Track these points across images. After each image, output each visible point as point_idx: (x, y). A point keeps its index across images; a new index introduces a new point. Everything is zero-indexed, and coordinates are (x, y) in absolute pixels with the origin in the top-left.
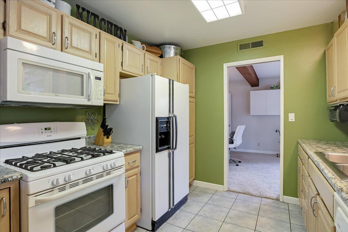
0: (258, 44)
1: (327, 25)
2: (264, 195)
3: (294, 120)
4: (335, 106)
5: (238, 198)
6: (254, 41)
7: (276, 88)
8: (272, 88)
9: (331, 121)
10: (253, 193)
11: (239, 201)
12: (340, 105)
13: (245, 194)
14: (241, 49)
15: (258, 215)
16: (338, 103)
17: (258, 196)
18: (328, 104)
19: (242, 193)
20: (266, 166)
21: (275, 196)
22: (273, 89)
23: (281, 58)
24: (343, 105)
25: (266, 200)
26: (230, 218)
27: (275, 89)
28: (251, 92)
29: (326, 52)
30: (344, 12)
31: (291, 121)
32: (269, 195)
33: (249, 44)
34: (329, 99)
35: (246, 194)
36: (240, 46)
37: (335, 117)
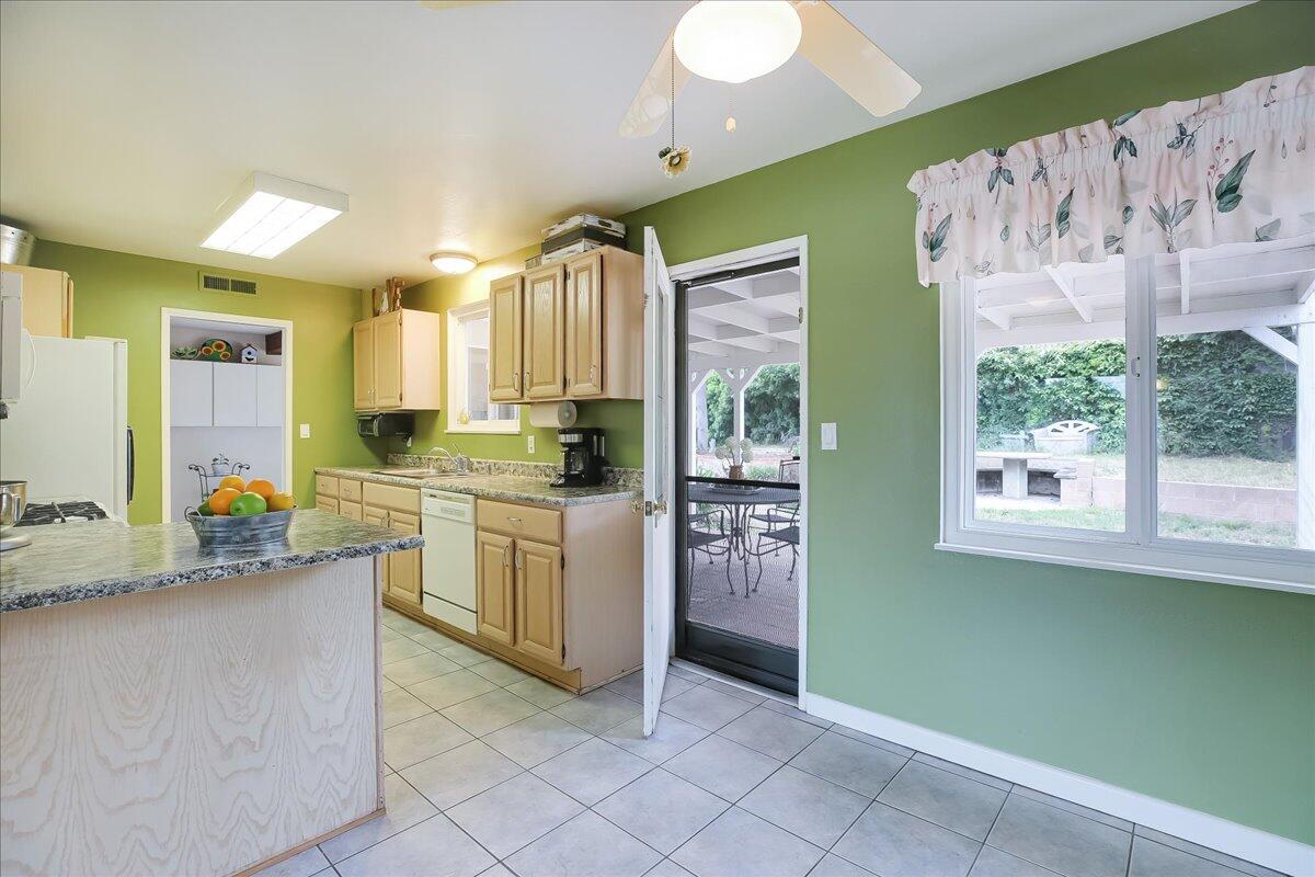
0: (245, 286)
1: (353, 290)
3: (309, 436)
4: (372, 416)
6: (238, 279)
7: (191, 356)
8: (180, 356)
9: (361, 437)
12: (380, 414)
14: (205, 284)
16: (376, 411)
18: (357, 412)
23: (289, 325)
24: (382, 414)
29: (354, 332)
31: (304, 437)
34: (359, 404)
36: (206, 278)
37: (371, 430)
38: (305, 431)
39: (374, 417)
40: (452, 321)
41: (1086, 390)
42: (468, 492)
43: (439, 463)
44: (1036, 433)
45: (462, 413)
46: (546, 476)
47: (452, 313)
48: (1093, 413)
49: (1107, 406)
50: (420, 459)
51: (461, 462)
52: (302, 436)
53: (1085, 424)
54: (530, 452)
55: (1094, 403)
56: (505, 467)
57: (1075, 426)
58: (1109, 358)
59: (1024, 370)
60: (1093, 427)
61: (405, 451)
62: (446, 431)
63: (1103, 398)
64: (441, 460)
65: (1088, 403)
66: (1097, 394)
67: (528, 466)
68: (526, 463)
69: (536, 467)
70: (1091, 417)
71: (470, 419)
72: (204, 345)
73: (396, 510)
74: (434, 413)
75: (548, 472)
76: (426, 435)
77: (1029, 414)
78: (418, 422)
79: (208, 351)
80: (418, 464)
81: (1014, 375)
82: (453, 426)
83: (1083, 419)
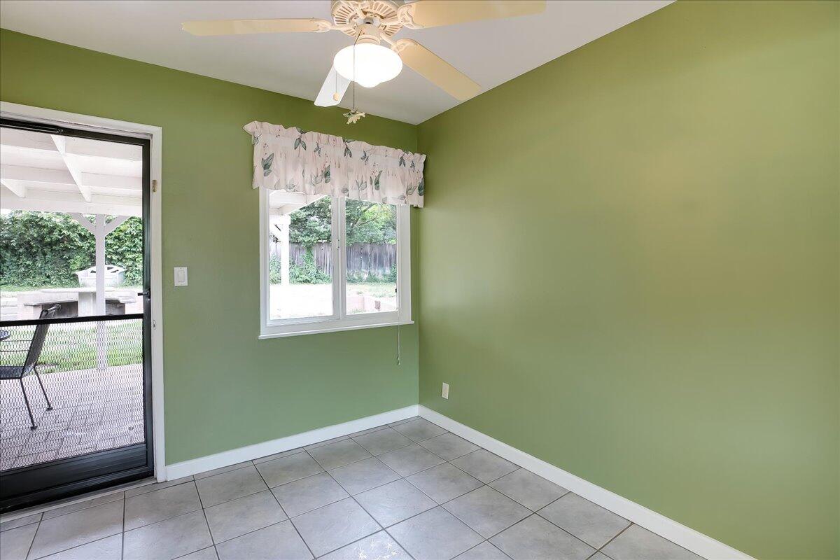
41: (115, 245)
44: (80, 274)
48: (121, 261)
49: (131, 256)
53: (116, 268)
55: (122, 254)
57: (109, 268)
58: (132, 226)
59: (68, 229)
60: (121, 270)
63: (128, 251)
65: (116, 254)
66: (124, 248)
70: (120, 264)
77: (72, 260)
81: (60, 231)
83: (114, 264)
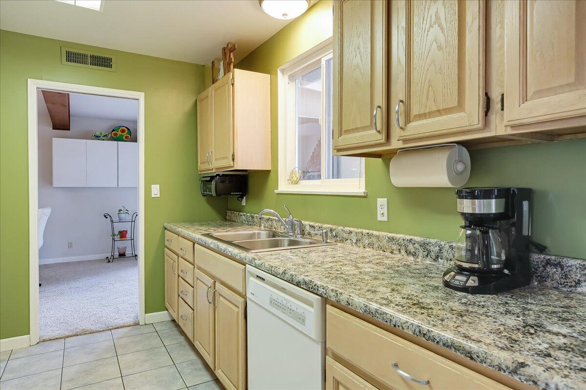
0: (102, 61)
1: (197, 66)
2: (114, 325)
3: (158, 196)
4: (211, 176)
5: (67, 345)
6: (96, 54)
7: (104, 138)
8: (97, 137)
9: (203, 196)
10: (93, 328)
11: (73, 349)
12: (217, 175)
13: (77, 335)
14: (69, 59)
15: (117, 356)
16: (214, 172)
17: (104, 331)
18: (199, 173)
19: (71, 336)
20: (94, 280)
21: (130, 320)
22: (99, 139)
23: (141, 96)
24: (218, 175)
25: (120, 330)
26: (71, 380)
27: (103, 140)
28: (55, 140)
29: (198, 102)
30: (219, 60)
31: (155, 196)
32: (120, 322)
33: (85, 56)
34: (201, 167)
35: (80, 335)
36: (67, 53)
37: (210, 191)
38: (156, 190)
39: (212, 178)
40: (282, 80)
42: (311, 288)
43: (270, 223)
45: (292, 172)
46: (408, 253)
47: (283, 71)
50: (253, 217)
51: (293, 225)
52: (153, 196)
54: (380, 218)
56: (345, 235)
61: (240, 210)
62: (276, 191)
64: (272, 220)
67: (378, 237)
68: (375, 233)
69: (391, 239)
71: (300, 179)
72: (113, 130)
73: (223, 283)
74: (266, 173)
75: (411, 248)
76: (259, 194)
78: (251, 183)
79: (116, 134)
80: (251, 223)
82: (284, 186)
